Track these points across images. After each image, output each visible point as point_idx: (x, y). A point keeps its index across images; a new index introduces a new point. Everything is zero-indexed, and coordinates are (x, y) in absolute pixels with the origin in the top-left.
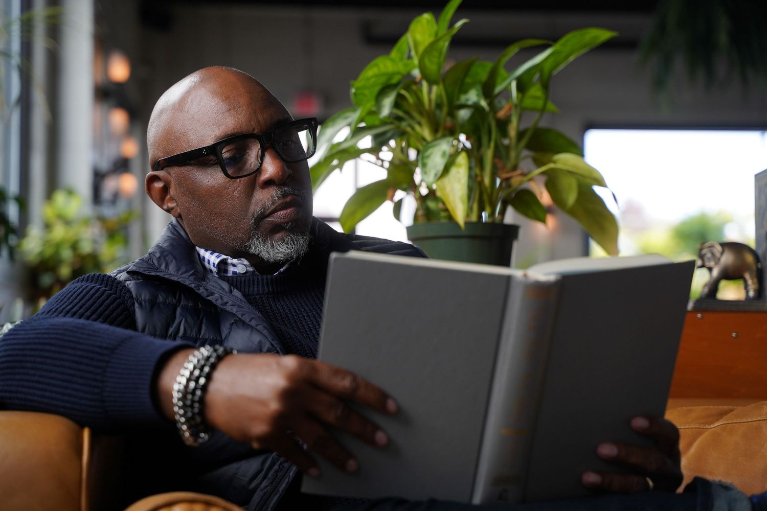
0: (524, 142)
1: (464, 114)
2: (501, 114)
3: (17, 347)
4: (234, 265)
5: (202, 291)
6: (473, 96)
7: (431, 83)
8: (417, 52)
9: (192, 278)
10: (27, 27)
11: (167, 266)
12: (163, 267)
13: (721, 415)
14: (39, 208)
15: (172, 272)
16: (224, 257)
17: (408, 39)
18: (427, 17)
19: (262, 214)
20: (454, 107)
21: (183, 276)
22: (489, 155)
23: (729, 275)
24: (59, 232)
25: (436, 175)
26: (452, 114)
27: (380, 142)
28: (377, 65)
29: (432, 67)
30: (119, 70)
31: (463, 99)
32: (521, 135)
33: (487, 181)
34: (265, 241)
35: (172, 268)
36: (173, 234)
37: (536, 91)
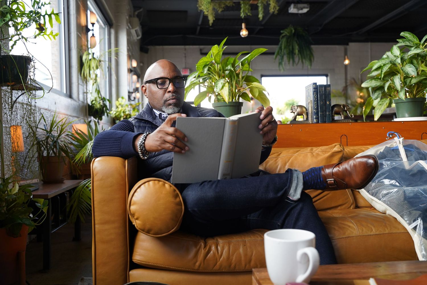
0: (244, 80)
1: (227, 72)
2: (237, 72)
3: (98, 140)
4: (163, 115)
5: (154, 122)
6: (229, 67)
7: (218, 64)
8: (213, 56)
9: (152, 119)
10: (110, 53)
11: (145, 116)
12: (144, 116)
13: (298, 151)
14: (115, 103)
15: (147, 117)
16: (161, 112)
17: (211, 52)
18: (216, 46)
19: (166, 100)
20: (224, 71)
21: (149, 118)
22: (234, 83)
23: (299, 114)
24: (120, 108)
25: (220, 89)
26: (224, 72)
27: (205, 80)
28: (203, 59)
29: (218, 59)
30: (135, 64)
31: (227, 68)
32: (243, 78)
33: (234, 90)
34: (166, 108)
35: (146, 116)
36: (147, 107)
37: (246, 65)
